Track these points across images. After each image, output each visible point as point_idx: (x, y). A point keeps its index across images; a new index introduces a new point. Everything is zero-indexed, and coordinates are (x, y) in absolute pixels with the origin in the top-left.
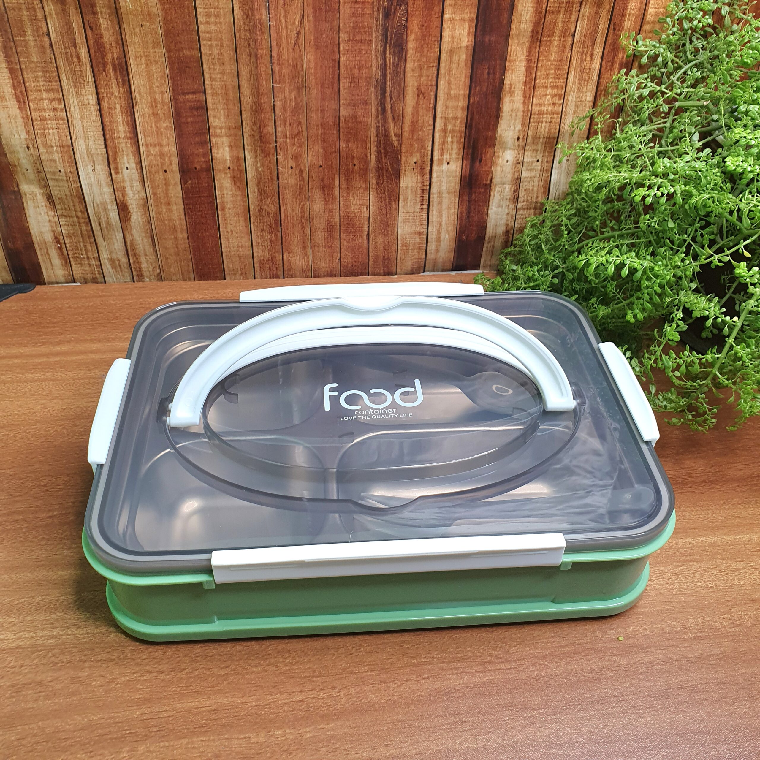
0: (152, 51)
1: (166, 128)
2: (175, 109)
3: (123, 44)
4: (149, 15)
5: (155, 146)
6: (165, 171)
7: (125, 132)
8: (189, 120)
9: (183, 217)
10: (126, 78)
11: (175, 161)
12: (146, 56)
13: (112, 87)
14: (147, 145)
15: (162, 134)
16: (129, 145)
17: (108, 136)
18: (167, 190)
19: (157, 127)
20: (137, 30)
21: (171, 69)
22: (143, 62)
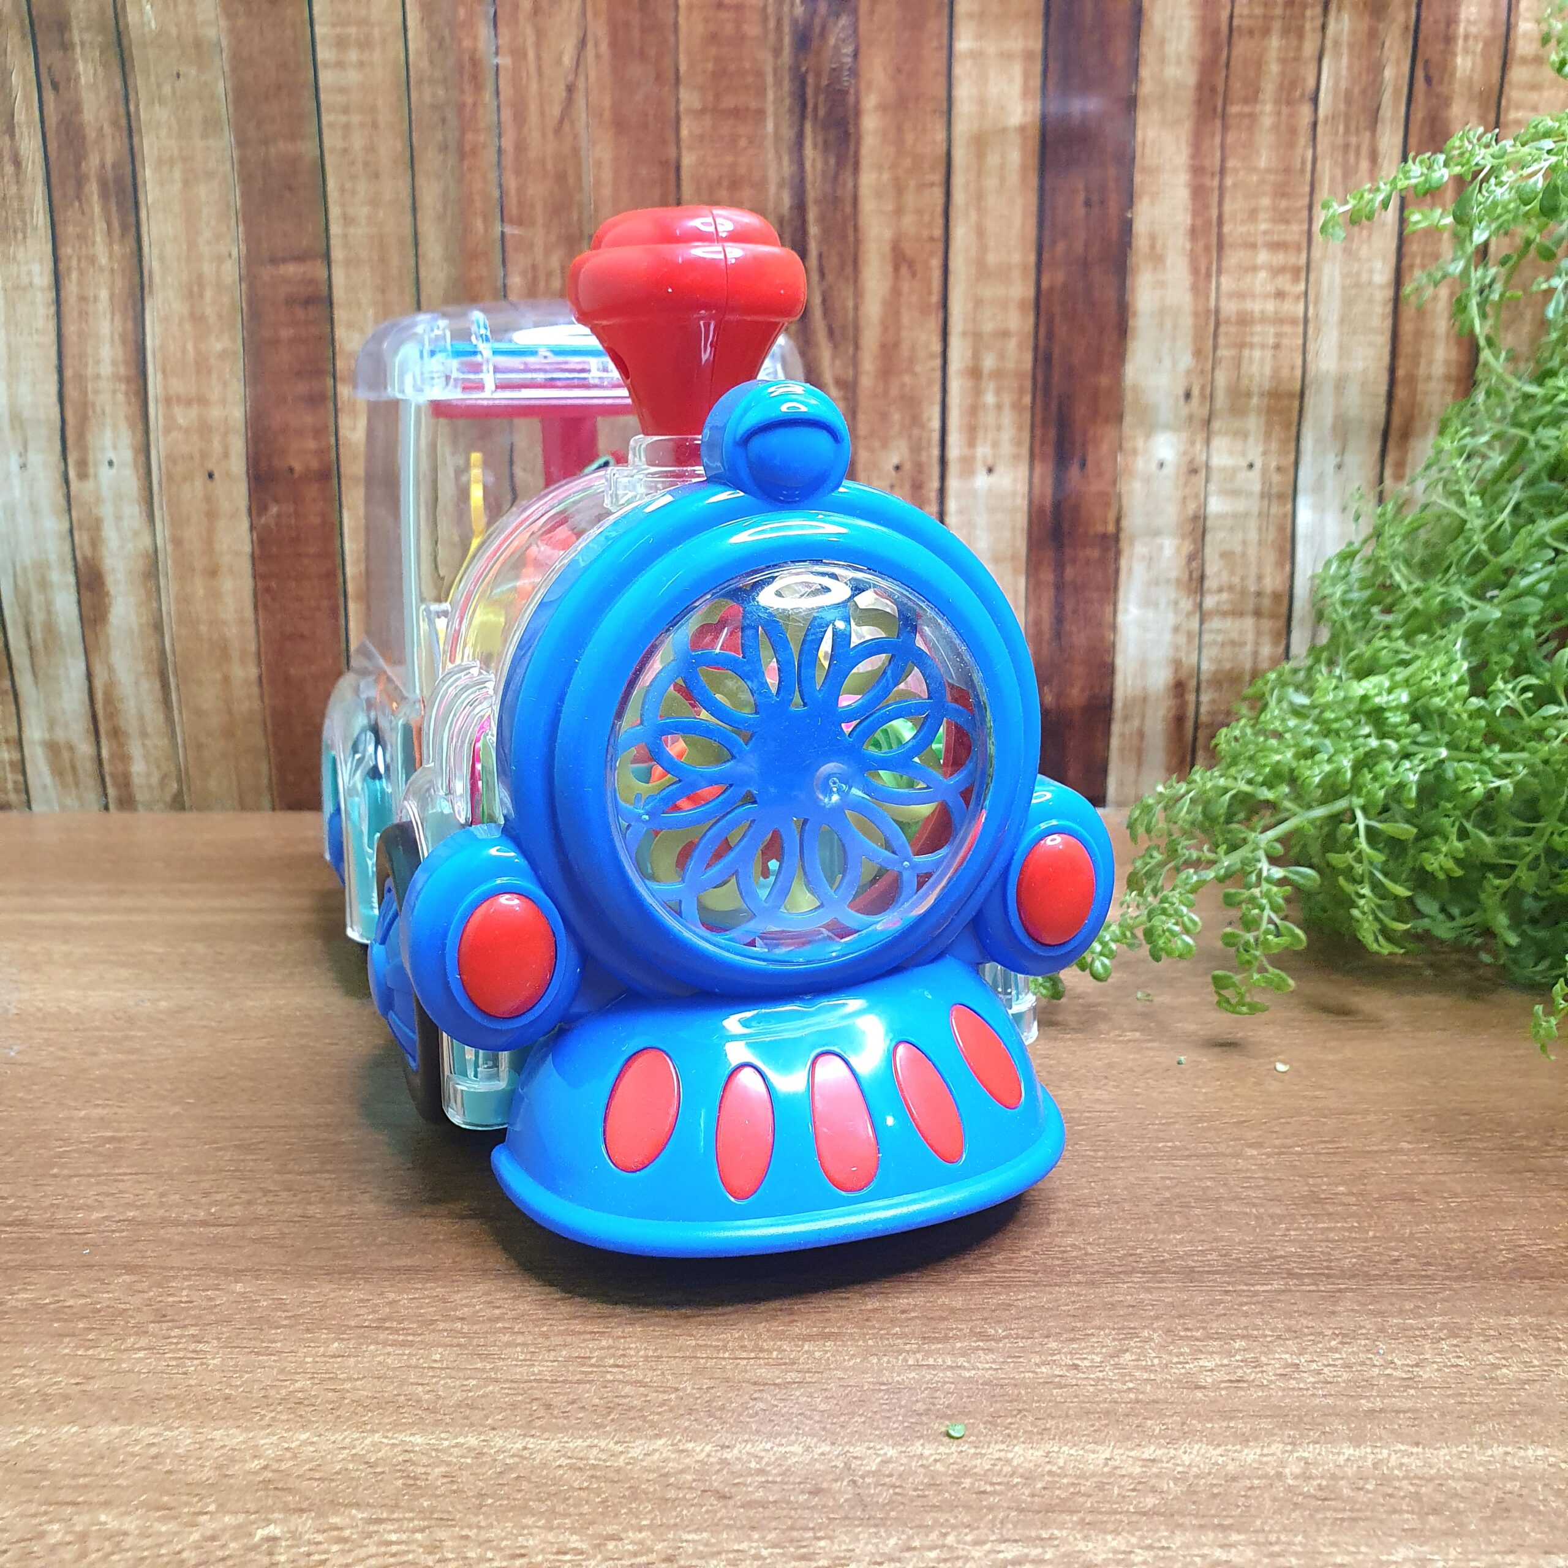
0: (199, 144)
1: (223, 355)
2: (250, 304)
3: (130, 129)
4: (198, 44)
5: (189, 403)
6: (211, 476)
7: (114, 363)
8: (286, 333)
9: (249, 614)
10: (132, 219)
11: (238, 446)
12: (185, 160)
13: (94, 244)
14: (168, 401)
15: (209, 372)
16: (121, 397)
17: (69, 373)
18: (211, 531)
19: (198, 351)
20: (167, 89)
21: (245, 194)
22: (177, 174)
